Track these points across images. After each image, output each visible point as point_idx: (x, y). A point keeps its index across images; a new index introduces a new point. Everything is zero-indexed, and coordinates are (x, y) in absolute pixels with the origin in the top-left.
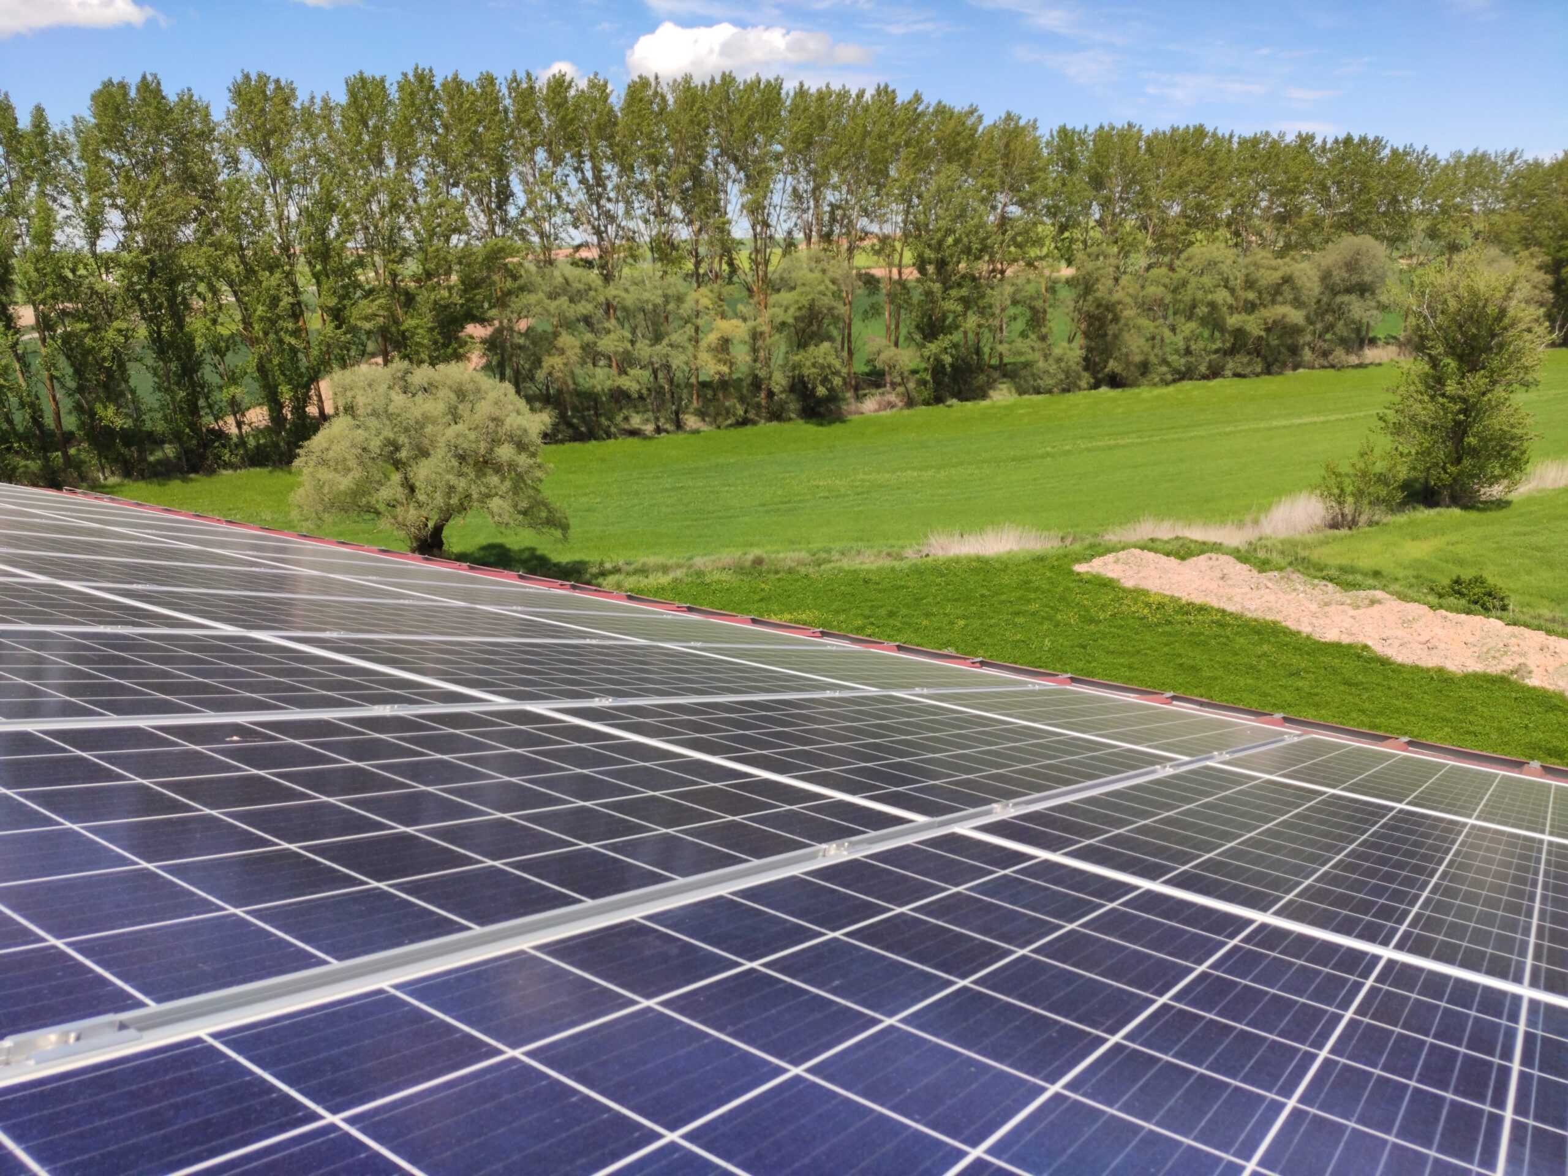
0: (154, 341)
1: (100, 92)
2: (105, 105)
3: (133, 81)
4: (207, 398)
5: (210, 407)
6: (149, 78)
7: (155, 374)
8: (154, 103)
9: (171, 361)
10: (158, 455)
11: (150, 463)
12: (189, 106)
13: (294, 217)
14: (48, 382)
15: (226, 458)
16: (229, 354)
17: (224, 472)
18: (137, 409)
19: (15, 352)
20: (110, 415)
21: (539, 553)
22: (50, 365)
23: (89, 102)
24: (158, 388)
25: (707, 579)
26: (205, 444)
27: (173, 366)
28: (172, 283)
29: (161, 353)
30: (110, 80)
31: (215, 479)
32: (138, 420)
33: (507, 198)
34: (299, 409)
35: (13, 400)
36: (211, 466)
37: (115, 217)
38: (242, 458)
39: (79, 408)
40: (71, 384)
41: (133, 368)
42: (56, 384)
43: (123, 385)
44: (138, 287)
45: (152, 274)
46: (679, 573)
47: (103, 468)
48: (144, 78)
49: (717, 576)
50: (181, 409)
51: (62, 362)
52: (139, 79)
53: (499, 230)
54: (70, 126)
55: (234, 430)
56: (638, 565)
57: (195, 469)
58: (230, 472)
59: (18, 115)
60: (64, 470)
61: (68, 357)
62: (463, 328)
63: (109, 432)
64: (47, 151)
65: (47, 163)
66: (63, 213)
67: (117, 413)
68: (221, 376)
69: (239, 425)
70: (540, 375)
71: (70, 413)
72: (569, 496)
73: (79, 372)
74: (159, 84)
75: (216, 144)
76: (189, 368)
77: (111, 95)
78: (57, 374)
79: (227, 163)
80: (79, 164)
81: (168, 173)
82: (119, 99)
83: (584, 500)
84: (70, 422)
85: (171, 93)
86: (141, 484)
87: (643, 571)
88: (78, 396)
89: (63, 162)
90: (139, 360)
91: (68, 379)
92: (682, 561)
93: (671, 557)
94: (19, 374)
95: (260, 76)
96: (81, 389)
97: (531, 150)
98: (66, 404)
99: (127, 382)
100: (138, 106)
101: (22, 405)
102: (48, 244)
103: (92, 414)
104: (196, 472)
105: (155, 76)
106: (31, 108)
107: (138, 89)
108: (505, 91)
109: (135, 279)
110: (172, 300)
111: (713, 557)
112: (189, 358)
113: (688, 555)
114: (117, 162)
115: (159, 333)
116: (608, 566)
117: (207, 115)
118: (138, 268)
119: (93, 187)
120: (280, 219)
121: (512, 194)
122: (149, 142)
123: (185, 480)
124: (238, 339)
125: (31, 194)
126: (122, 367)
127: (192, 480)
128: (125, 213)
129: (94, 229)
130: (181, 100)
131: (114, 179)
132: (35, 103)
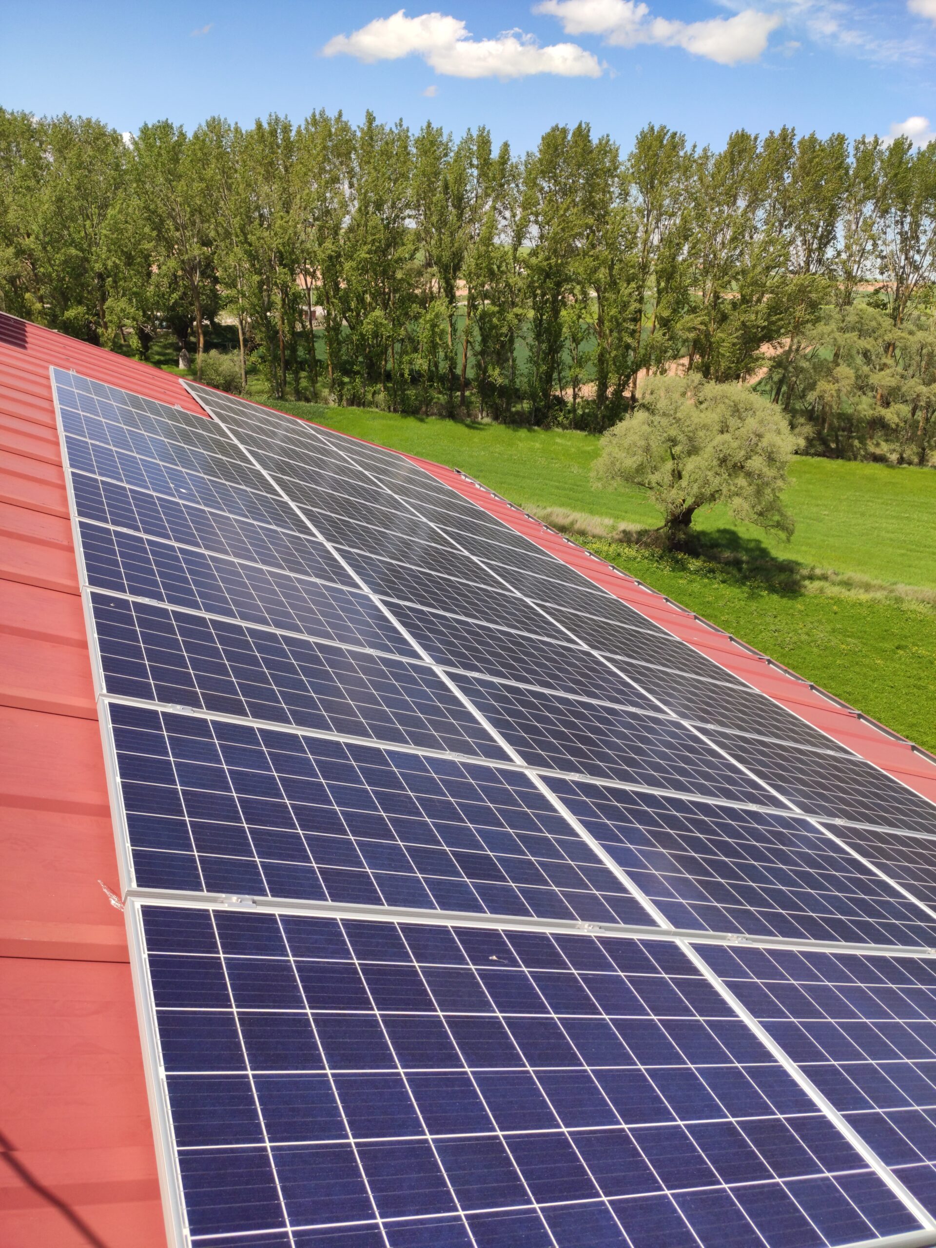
0: (536, 326)
1: (548, 135)
2: (549, 145)
3: (572, 127)
4: (559, 373)
5: (560, 380)
6: (584, 126)
7: (531, 350)
8: (582, 146)
9: (543, 342)
10: (519, 407)
11: (511, 413)
12: (606, 149)
13: (656, 242)
14: (465, 344)
15: (560, 419)
16: (582, 343)
17: (556, 429)
18: (514, 373)
19: (451, 321)
20: (496, 375)
21: (763, 546)
22: (468, 332)
23: (540, 141)
24: (530, 360)
25: (905, 606)
26: (549, 407)
27: (544, 346)
28: (559, 285)
29: (538, 336)
30: (557, 126)
31: (549, 433)
32: (512, 381)
33: (828, 242)
34: (618, 393)
35: (442, 354)
36: (549, 423)
37: (534, 230)
38: (571, 423)
39: (478, 366)
40: (478, 348)
41: (518, 344)
42: (469, 347)
43: (509, 354)
44: (536, 284)
45: (548, 276)
46: (879, 595)
47: (483, 410)
48: (580, 125)
49: (913, 607)
50: (541, 378)
51: (476, 332)
52: (576, 126)
53: (813, 269)
54: (524, 158)
55: (571, 399)
56: (845, 577)
57: (538, 423)
58: (560, 430)
59: (492, 148)
60: (460, 406)
61: (481, 329)
62: (759, 347)
63: (492, 386)
64: (504, 177)
65: (502, 185)
66: (504, 222)
67: (500, 374)
68: (573, 359)
69: (575, 396)
70: (811, 396)
71: (472, 368)
72: (803, 504)
73: (484, 341)
74: (589, 130)
75: (616, 179)
76: (554, 348)
77: (554, 137)
78: (471, 340)
79: (620, 194)
80: (522, 188)
81: (577, 199)
82: (559, 141)
83: (815, 510)
84: (471, 374)
85: (595, 139)
86: (503, 427)
87: (848, 584)
88: (480, 357)
89: (513, 185)
90: (524, 338)
91: (477, 344)
92: (885, 584)
93: (877, 578)
94: (449, 336)
95: (663, 128)
96: (482, 353)
97: (861, 202)
98: (472, 361)
99: (512, 353)
100: (571, 148)
101: (446, 357)
102: (488, 246)
103: (485, 371)
104: (539, 426)
105: (588, 124)
106: (501, 143)
107: (574, 134)
108: (851, 150)
109: (535, 279)
110: (555, 297)
111: (916, 588)
112: (555, 342)
113: (895, 580)
114: (546, 189)
115: (541, 320)
116: (818, 572)
117: (616, 156)
118: (539, 270)
119: (525, 207)
120: (645, 242)
121: (835, 238)
122: (571, 175)
123: (530, 430)
124: (592, 331)
125: (487, 207)
126: (512, 341)
127: (534, 431)
128: (541, 227)
129: (519, 236)
130: (600, 143)
131: (541, 202)
132: (504, 141)
